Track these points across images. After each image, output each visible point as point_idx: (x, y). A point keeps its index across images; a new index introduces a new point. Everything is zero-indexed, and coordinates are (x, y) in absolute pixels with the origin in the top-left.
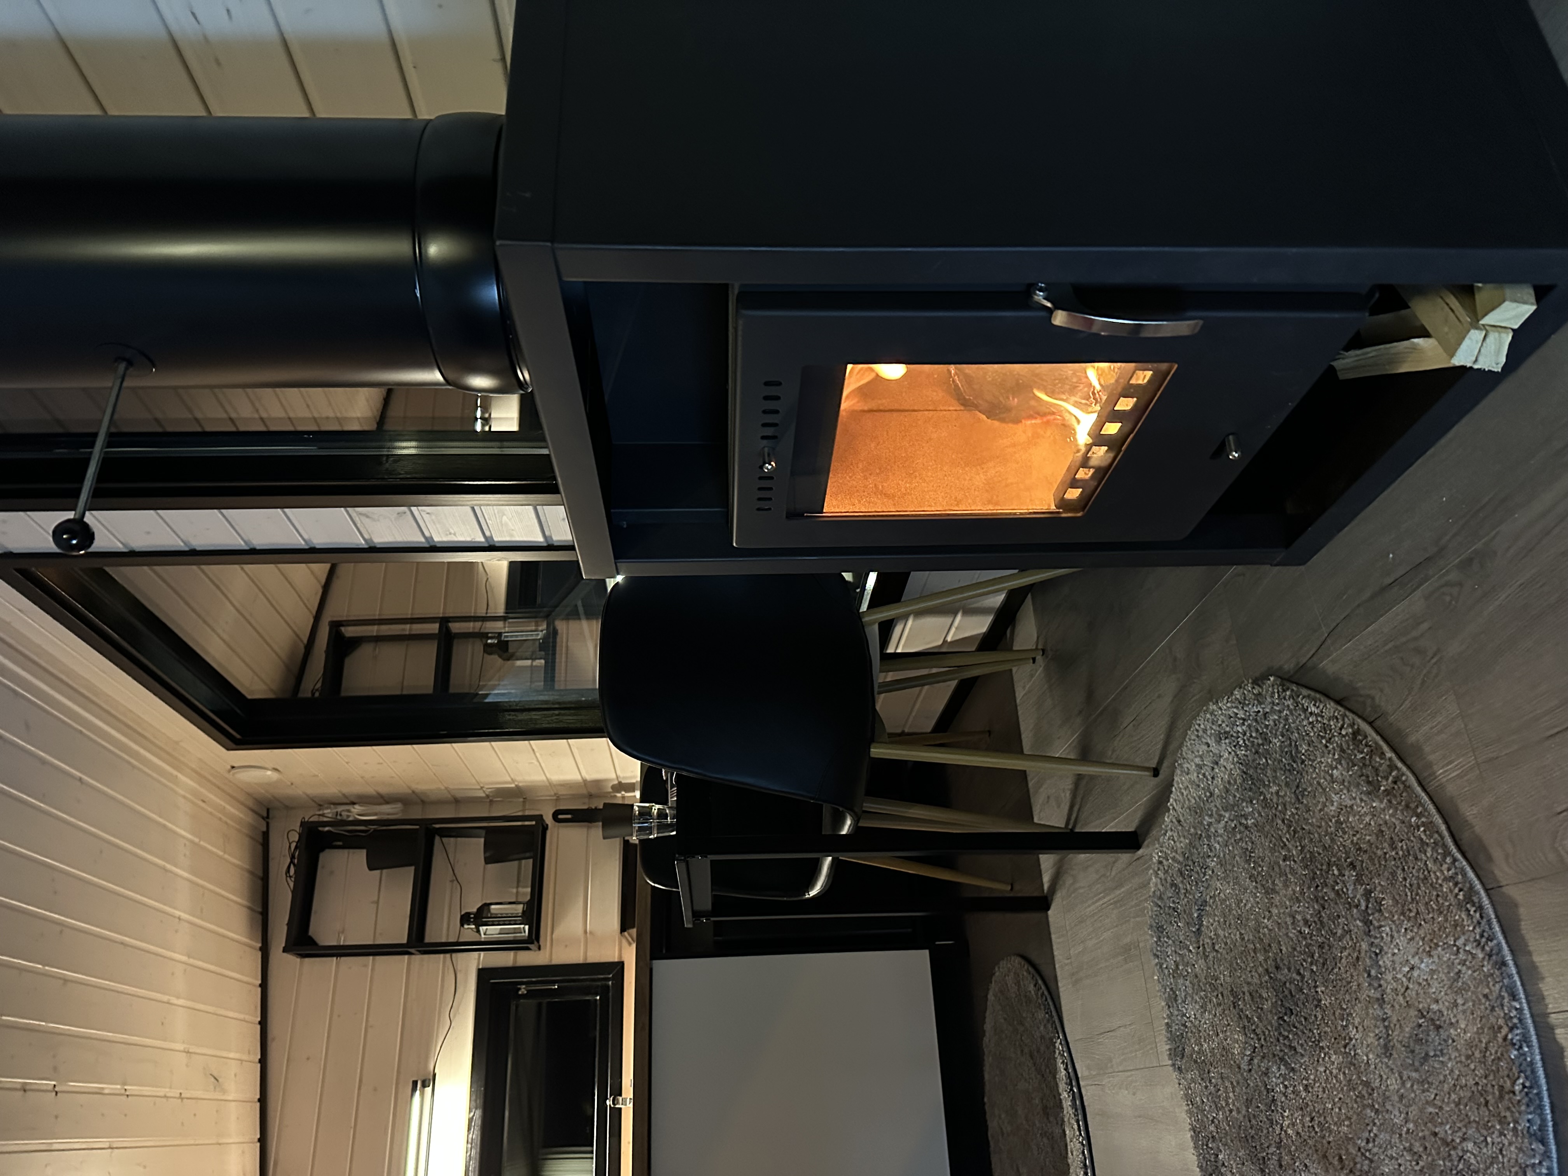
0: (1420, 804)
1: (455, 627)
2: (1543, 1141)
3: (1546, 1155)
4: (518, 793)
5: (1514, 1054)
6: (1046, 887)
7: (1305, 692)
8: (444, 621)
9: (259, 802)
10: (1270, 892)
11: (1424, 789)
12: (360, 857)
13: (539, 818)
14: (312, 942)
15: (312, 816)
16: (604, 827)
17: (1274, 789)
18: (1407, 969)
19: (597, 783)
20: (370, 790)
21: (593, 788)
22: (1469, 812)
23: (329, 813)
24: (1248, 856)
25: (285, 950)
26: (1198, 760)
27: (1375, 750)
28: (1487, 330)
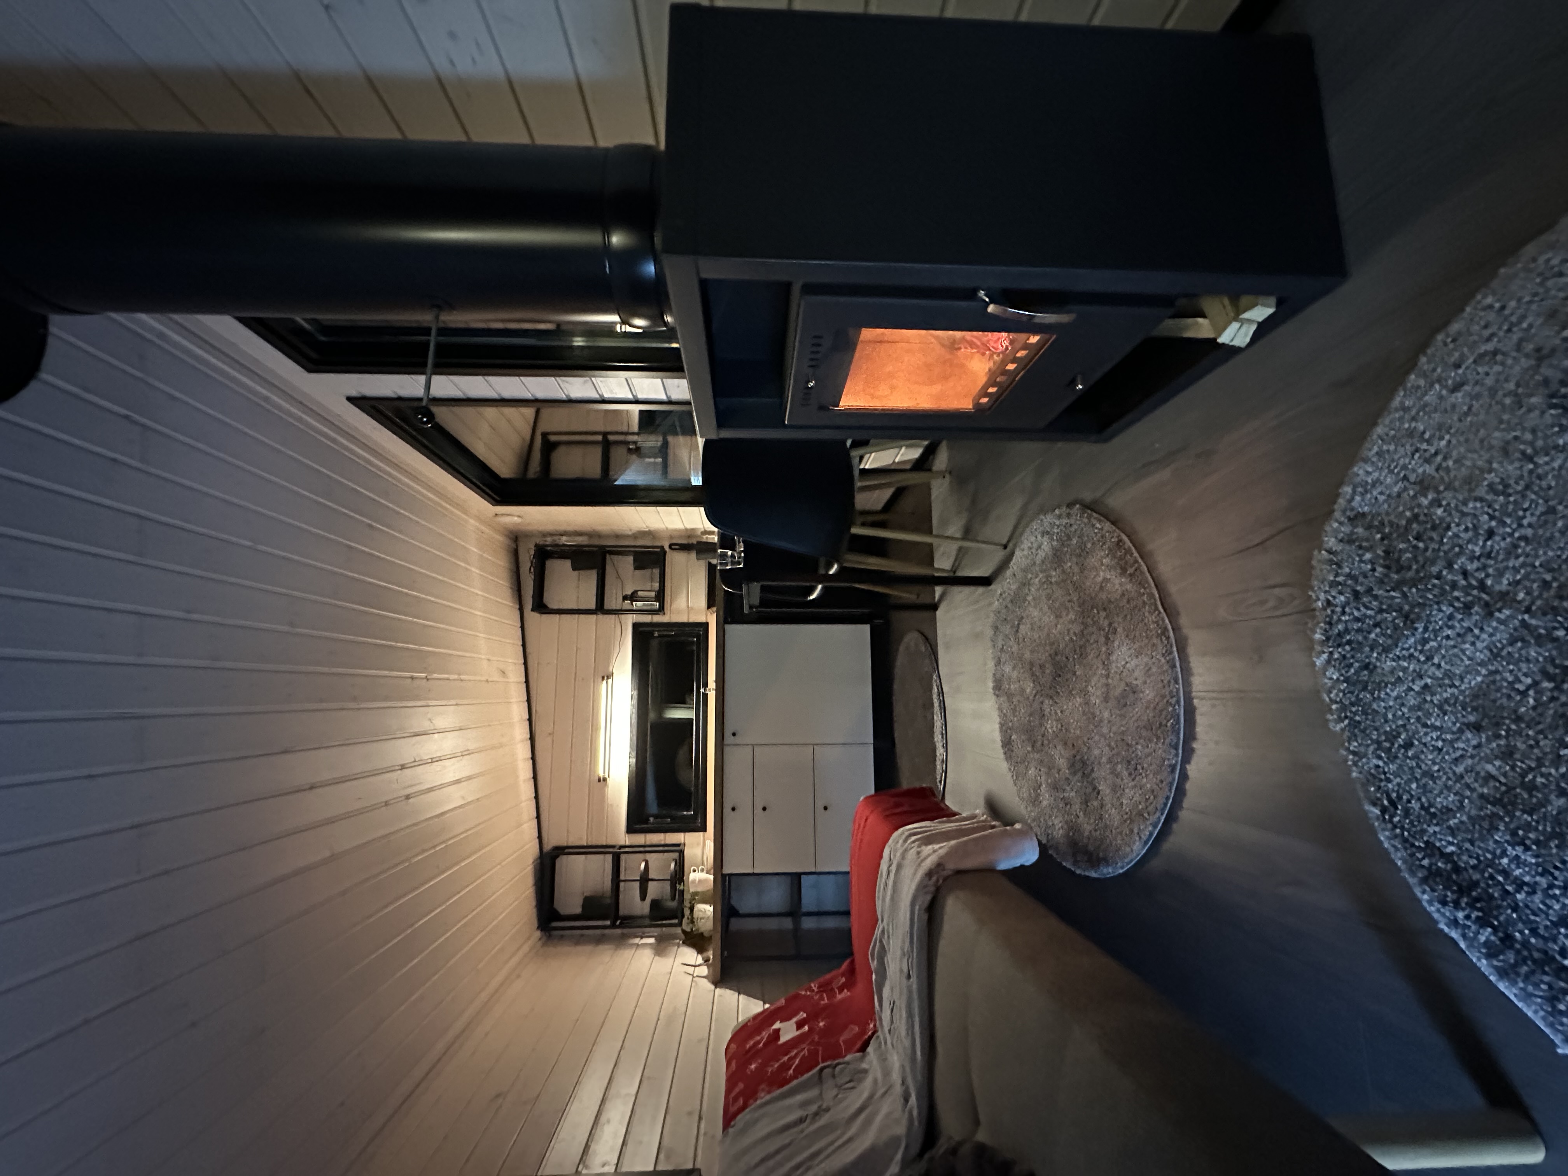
0: (1147, 582)
1: (611, 438)
2: (1176, 749)
3: (1177, 755)
4: (650, 534)
5: (1170, 709)
6: (937, 599)
7: (1094, 514)
8: (605, 434)
9: (511, 532)
10: (1059, 616)
11: (1151, 575)
12: (568, 564)
13: (662, 547)
14: (545, 607)
15: (540, 541)
16: (697, 553)
17: (1069, 564)
18: (1123, 663)
19: (693, 530)
20: (570, 528)
21: (690, 533)
22: (1173, 589)
23: (549, 540)
24: (1049, 597)
25: (532, 610)
26: (1030, 545)
27: (1128, 551)
28: (1243, 322)
